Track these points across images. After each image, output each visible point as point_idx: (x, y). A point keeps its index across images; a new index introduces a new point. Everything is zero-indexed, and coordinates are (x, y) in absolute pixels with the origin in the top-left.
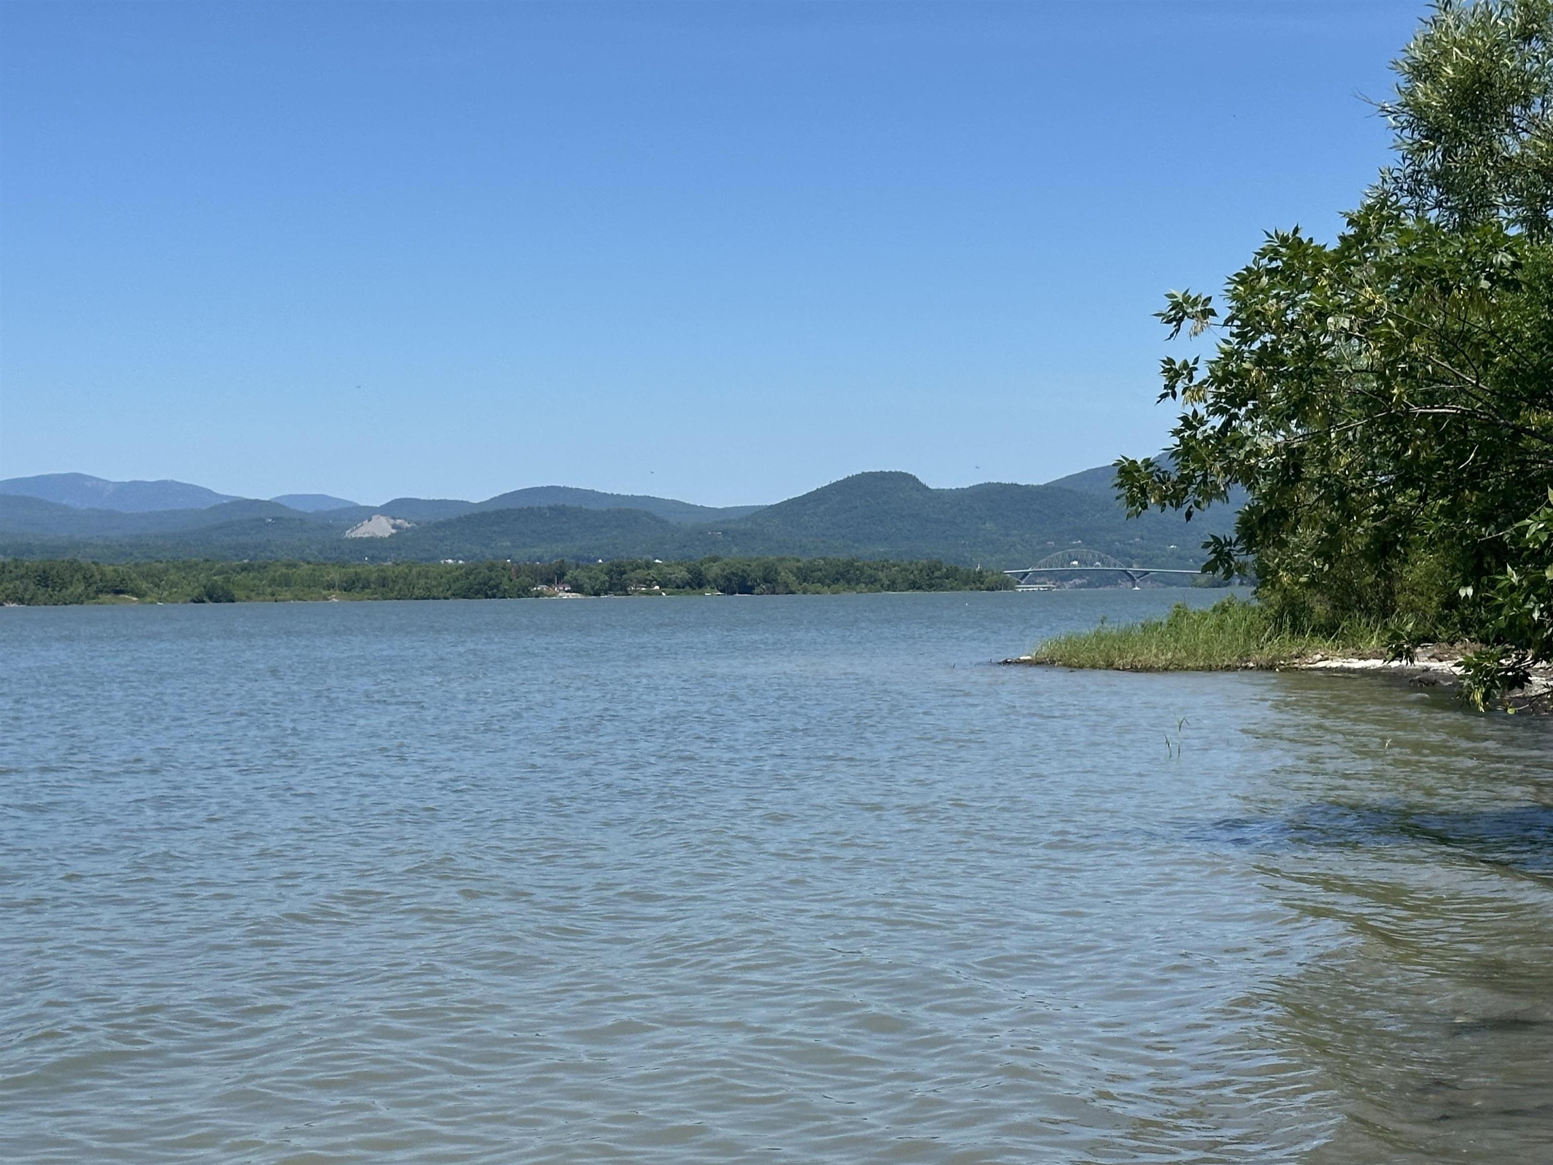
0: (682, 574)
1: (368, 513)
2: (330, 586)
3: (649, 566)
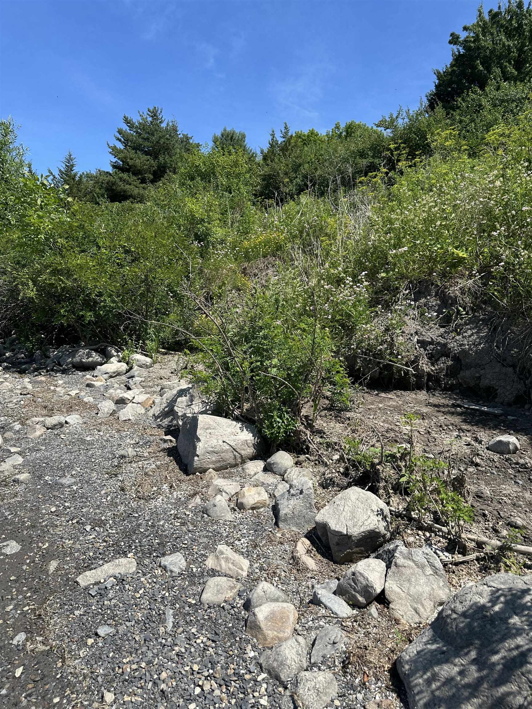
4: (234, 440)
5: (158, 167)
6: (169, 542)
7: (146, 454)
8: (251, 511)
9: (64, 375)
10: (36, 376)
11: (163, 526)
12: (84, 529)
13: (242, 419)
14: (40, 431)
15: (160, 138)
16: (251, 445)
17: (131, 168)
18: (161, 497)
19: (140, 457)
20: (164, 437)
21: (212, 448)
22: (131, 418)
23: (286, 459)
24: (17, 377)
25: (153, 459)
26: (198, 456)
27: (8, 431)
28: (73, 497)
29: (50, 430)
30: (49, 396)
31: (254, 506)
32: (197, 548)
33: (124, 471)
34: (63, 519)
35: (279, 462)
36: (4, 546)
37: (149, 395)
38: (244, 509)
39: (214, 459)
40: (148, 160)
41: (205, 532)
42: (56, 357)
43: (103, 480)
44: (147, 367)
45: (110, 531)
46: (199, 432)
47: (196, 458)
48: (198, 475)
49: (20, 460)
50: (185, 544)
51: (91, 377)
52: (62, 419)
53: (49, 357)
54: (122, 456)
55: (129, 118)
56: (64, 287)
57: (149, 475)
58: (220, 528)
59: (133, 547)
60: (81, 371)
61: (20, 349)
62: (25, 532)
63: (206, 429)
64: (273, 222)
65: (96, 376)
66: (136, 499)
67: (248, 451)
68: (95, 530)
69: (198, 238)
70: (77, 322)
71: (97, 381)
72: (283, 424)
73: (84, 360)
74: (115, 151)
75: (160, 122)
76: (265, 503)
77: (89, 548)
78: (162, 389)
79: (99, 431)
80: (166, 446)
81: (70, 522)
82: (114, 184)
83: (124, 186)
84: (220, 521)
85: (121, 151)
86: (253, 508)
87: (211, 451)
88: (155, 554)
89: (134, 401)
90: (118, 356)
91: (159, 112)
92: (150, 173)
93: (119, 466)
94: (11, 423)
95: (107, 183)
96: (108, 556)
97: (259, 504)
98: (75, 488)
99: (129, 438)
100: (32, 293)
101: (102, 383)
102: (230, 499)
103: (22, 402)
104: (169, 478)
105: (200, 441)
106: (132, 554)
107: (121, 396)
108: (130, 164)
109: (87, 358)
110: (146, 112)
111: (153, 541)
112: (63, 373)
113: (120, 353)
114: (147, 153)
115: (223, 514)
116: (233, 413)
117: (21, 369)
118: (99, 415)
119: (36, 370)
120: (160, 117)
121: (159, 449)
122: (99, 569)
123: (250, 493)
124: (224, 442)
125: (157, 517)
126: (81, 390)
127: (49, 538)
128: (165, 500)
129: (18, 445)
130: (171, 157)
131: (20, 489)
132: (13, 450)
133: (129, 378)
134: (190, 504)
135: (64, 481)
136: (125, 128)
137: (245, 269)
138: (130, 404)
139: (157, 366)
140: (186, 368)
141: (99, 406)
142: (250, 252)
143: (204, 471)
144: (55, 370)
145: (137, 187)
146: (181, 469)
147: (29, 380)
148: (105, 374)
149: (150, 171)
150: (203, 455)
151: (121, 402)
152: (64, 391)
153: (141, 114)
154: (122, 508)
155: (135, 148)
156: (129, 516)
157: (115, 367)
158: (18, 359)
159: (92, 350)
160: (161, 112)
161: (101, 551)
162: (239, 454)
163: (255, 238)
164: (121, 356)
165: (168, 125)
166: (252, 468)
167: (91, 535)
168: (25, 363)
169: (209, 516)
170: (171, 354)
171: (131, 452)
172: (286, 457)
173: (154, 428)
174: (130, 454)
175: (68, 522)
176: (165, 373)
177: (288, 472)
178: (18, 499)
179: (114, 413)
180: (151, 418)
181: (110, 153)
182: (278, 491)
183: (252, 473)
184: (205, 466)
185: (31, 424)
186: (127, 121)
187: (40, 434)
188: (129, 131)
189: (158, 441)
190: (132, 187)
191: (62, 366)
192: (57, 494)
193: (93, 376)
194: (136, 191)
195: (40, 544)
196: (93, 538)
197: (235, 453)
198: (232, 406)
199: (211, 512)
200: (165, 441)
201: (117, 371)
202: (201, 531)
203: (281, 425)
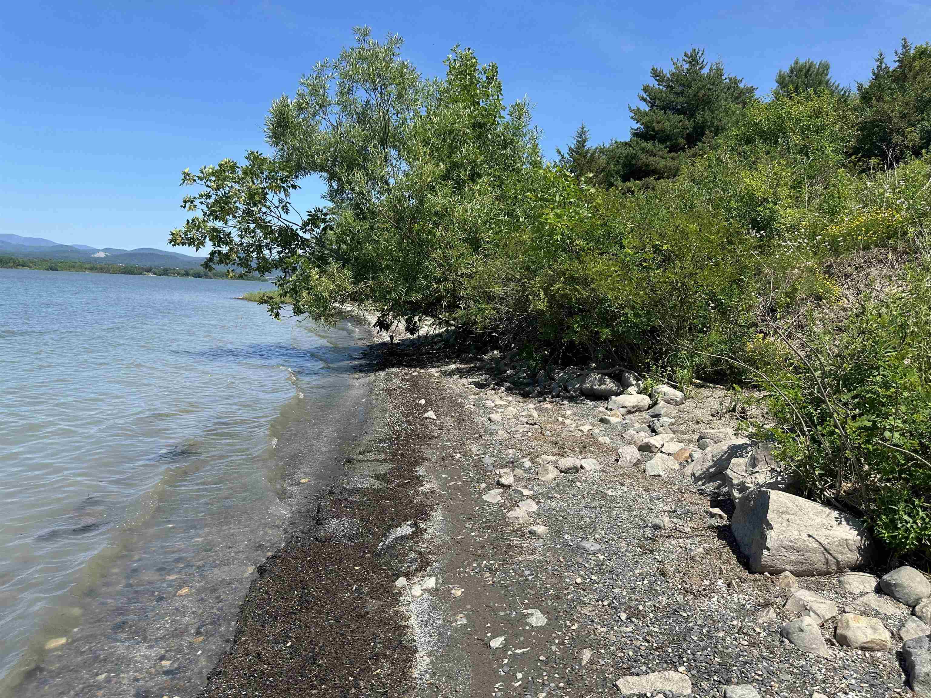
0: (183, 272)
1: (98, 251)
2: (86, 269)
3: (174, 269)
4: (827, 537)
5: (694, 128)
6: (734, 666)
7: (688, 530)
8: (860, 652)
9: (572, 404)
10: (541, 402)
11: (723, 639)
12: (618, 616)
13: (837, 504)
14: (553, 474)
15: (700, 89)
16: (854, 547)
17: (656, 134)
18: (716, 597)
19: (680, 532)
20: (711, 510)
21: (791, 542)
22: (662, 473)
23: (919, 583)
24: (521, 400)
25: (698, 539)
26: (768, 549)
27: (518, 467)
28: (600, 569)
29: (563, 474)
30: (558, 428)
31: (866, 645)
32: (777, 685)
33: (662, 548)
34: (592, 596)
35: (906, 584)
36: (528, 614)
37: (683, 445)
38: (848, 646)
39: (793, 558)
40: (681, 121)
41: (787, 665)
42: (562, 379)
43: (635, 555)
44: (677, 403)
45: (651, 628)
46: (770, 516)
47: (765, 552)
48: (766, 576)
49: (533, 507)
50: (759, 675)
51: (604, 410)
52: (578, 463)
53: (554, 379)
54: (657, 526)
55: (659, 69)
56: (579, 298)
57: (696, 561)
58: (811, 666)
59: (685, 659)
60: (591, 400)
61: (521, 366)
62: (550, 603)
63: (783, 513)
64: (883, 194)
65: (611, 410)
66: (683, 591)
67: (849, 556)
68: (631, 621)
69: (756, 225)
70: (590, 340)
71: (613, 416)
72: (915, 526)
73: (595, 387)
74: (638, 115)
75: (701, 68)
76: (886, 646)
77: (626, 644)
78: (701, 438)
79: (622, 485)
80: (715, 522)
81: (600, 603)
82: (633, 157)
83: (647, 159)
84: (810, 655)
85: (646, 114)
86: (864, 649)
87: (788, 546)
88: (715, 678)
89: (663, 450)
90: (638, 385)
91: (700, 54)
92: (682, 138)
93: (653, 539)
94: (520, 459)
95: (626, 157)
96: (652, 662)
97: (874, 645)
98: (601, 558)
99: (662, 501)
100: (542, 305)
101: (619, 420)
102: (823, 625)
103: (530, 434)
104: (725, 572)
105: (772, 528)
106: (684, 668)
107: (646, 440)
108: (656, 129)
109: (600, 385)
110: (681, 57)
111: (712, 658)
112: (570, 401)
113: (640, 382)
114: (679, 112)
115: (814, 646)
116: (822, 493)
117: (524, 392)
118: (619, 463)
119: (540, 394)
120: (702, 59)
121: (706, 526)
122: (644, 678)
123: (858, 625)
124: (810, 536)
125: (714, 625)
126: (593, 425)
127: (577, 617)
128: (722, 602)
129: (530, 486)
130: (713, 112)
131: (538, 543)
132: (526, 492)
133: (653, 417)
134: (761, 617)
135: (587, 545)
136: (653, 83)
137: (830, 267)
138: (659, 455)
139: (690, 403)
140: (734, 410)
141: (620, 451)
142: (840, 242)
143: (777, 572)
144: (561, 396)
145: (663, 158)
146: (740, 562)
147: (534, 406)
148: (622, 407)
149: (683, 135)
150: (777, 550)
151: (646, 448)
152: (574, 425)
153: (675, 61)
154: (664, 600)
155: (664, 108)
156: (674, 614)
157: (635, 400)
158: (519, 379)
159: (605, 375)
160: (702, 54)
161: (643, 653)
162: (834, 558)
163: (849, 220)
164: (642, 386)
165: (711, 70)
166: (855, 584)
167: (626, 627)
168: (528, 384)
169: (791, 642)
170: (709, 387)
171: (666, 522)
172: (918, 579)
173: (695, 493)
174: (666, 525)
175: (598, 601)
176: (703, 414)
177: (922, 604)
178: (537, 557)
179: (638, 463)
180: (689, 479)
181: (632, 118)
182: (908, 631)
183: (857, 592)
184: (779, 565)
185: (541, 463)
186: (656, 74)
187: (553, 477)
188: (657, 87)
189: (703, 514)
190: (657, 158)
191: (569, 392)
192: (581, 560)
193: (606, 409)
194: (662, 164)
195: (568, 623)
196: (630, 632)
197: (827, 555)
198: (820, 484)
199: (795, 637)
200: (713, 515)
201: (637, 406)
202: (781, 662)
203: (912, 527)
